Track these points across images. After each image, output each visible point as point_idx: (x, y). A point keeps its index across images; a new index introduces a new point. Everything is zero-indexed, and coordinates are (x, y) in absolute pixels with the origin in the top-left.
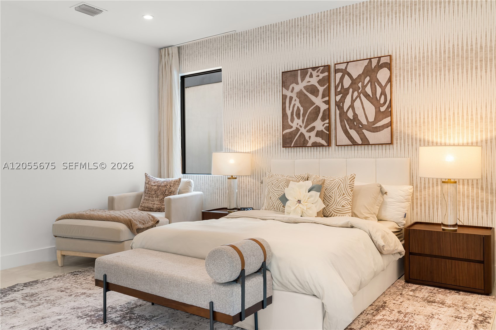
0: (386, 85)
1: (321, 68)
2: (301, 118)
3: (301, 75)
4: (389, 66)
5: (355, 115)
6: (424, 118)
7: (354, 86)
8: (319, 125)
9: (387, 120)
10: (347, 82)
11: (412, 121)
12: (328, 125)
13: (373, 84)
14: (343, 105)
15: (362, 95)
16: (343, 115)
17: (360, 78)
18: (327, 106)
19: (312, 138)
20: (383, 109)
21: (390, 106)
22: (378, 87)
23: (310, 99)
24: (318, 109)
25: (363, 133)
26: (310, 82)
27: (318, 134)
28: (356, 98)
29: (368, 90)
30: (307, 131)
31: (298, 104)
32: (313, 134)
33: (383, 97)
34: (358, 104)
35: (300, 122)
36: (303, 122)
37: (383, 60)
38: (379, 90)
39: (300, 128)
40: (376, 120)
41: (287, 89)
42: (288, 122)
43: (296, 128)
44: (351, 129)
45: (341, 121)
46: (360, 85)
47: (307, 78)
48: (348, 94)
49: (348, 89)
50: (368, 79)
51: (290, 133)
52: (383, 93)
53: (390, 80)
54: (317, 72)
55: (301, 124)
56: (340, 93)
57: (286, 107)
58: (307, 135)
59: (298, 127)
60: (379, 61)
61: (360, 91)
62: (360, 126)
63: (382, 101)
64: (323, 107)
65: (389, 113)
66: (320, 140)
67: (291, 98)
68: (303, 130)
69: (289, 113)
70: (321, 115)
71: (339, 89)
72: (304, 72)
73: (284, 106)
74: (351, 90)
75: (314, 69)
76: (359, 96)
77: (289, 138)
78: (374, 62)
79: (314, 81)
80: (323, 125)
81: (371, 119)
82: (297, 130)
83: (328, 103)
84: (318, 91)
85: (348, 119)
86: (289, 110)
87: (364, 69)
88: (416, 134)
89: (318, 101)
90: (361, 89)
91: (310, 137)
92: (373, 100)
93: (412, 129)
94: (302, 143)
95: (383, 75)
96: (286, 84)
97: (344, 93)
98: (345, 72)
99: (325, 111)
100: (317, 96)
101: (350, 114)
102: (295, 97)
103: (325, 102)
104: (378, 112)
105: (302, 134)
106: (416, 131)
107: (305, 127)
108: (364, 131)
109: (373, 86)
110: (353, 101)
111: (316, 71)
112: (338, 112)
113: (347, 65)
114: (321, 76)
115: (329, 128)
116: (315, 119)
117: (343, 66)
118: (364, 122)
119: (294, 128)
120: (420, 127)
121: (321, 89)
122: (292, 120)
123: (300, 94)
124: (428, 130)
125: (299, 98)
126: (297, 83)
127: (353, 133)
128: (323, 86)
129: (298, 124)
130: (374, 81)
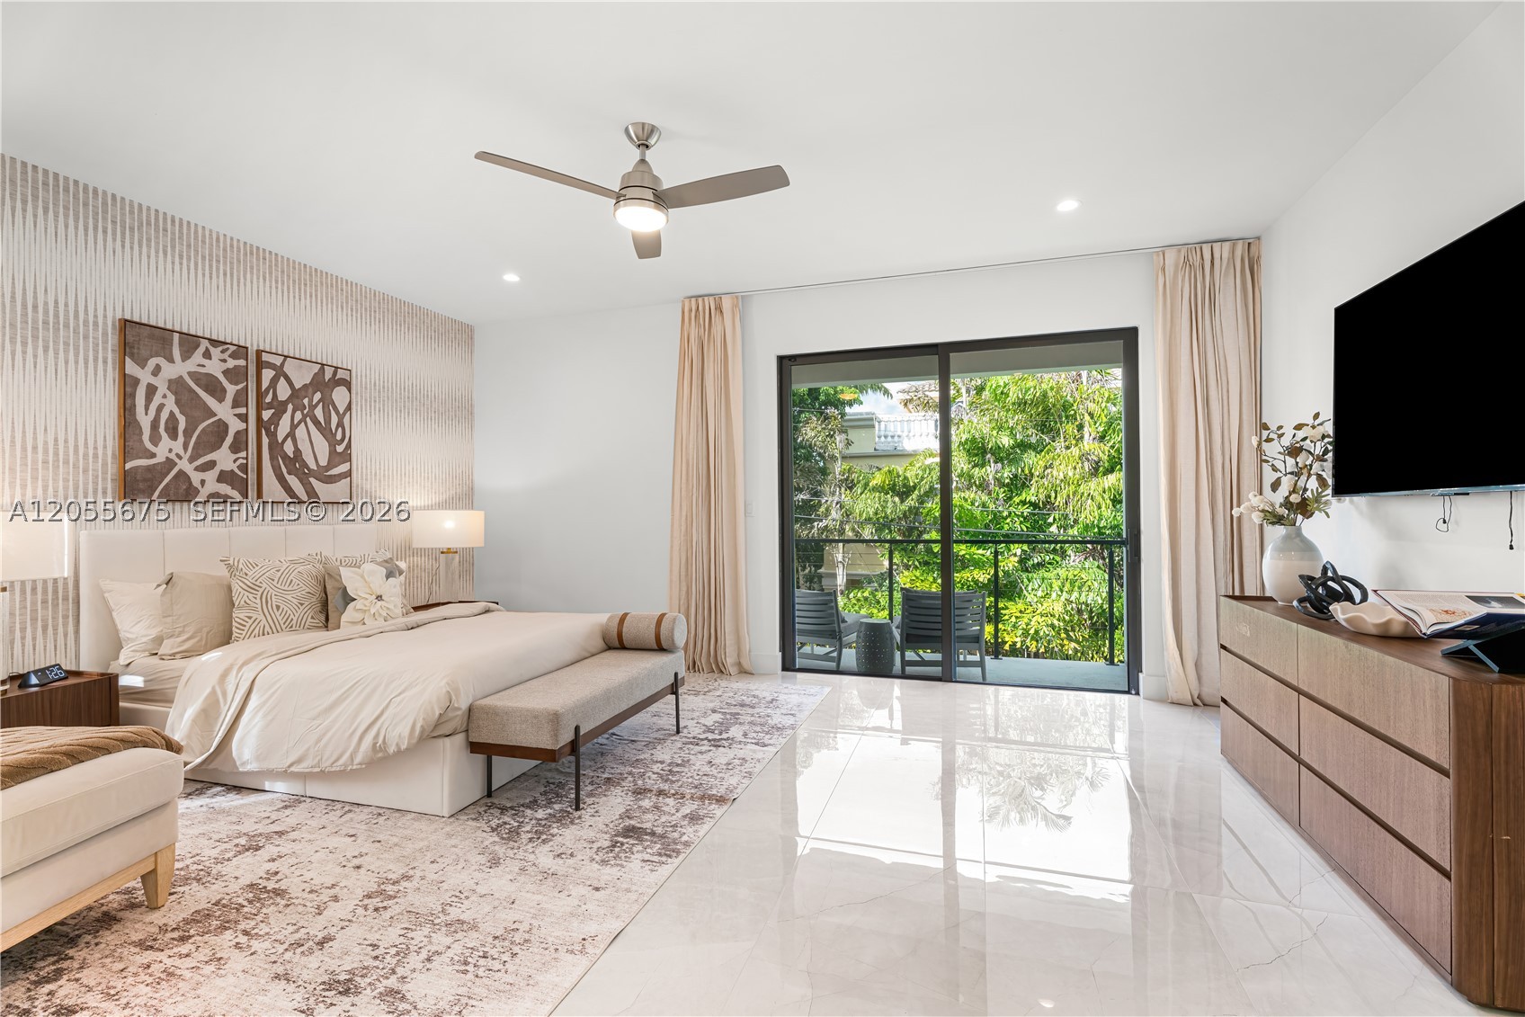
0: (344, 413)
1: (233, 348)
2: (181, 438)
3: (180, 345)
4: (347, 384)
5: (297, 451)
6: (384, 470)
7: (296, 401)
8: (224, 458)
9: (343, 468)
10: (283, 392)
11: (371, 472)
12: (245, 461)
13: (326, 405)
14: (276, 429)
15: (308, 419)
16: (276, 447)
17: (307, 391)
18: (243, 426)
19: (210, 483)
20: (340, 449)
21: (349, 446)
22: (333, 412)
23: (205, 403)
24: (222, 428)
25: (310, 483)
26: (204, 366)
27: (224, 477)
28: (299, 423)
29: (319, 412)
30: (197, 469)
31: (171, 405)
32: (211, 476)
33: (340, 429)
34: (301, 432)
35: (178, 446)
36: (185, 447)
37: (341, 374)
38: (334, 419)
39: (177, 460)
40: (330, 465)
41: (142, 363)
42: (141, 441)
43: (167, 458)
44: (289, 474)
45: (273, 458)
46: (306, 401)
47: (198, 356)
48: (285, 411)
49: (285, 404)
50: (318, 396)
51: (149, 469)
52: (340, 424)
53: (349, 408)
54: (223, 352)
55: (181, 452)
56: (270, 406)
57: (135, 406)
58: (195, 478)
59: (172, 456)
60: (335, 373)
61: (305, 412)
62: (306, 471)
63: (339, 437)
64: (235, 426)
65: (346, 457)
66: (225, 489)
67: (151, 390)
68: (184, 465)
69: (145, 421)
70: (229, 440)
71: (269, 399)
72: (190, 342)
73: (129, 402)
74: (290, 407)
75: (215, 343)
76: (303, 420)
77: (145, 480)
78: (328, 373)
79: (215, 367)
80: (235, 461)
81: (323, 462)
82: (170, 464)
83: (244, 418)
84: (224, 391)
85: (285, 457)
86: (146, 414)
87: (312, 379)
88: (376, 491)
89: (224, 411)
90: (307, 409)
91: (203, 482)
92: (325, 431)
93: (371, 484)
94: (183, 493)
95: (340, 395)
96: (136, 351)
97: (280, 408)
98: (280, 372)
99: (238, 433)
100: (221, 400)
101: (289, 448)
102: (162, 388)
103: (239, 416)
104: (333, 452)
105: (181, 474)
106: (375, 487)
107: (191, 460)
108: (312, 480)
109: (326, 410)
110: (294, 427)
111: (220, 349)
112: (265, 440)
113: (284, 361)
114: (231, 363)
115: (244, 468)
116: (216, 446)
117: (278, 361)
118: (313, 466)
119: (160, 459)
120: (380, 481)
121: (231, 390)
122: (155, 439)
123: (177, 386)
124: (389, 486)
125: (175, 393)
126: (171, 360)
127: (293, 481)
128: (236, 384)
129: (170, 451)
130: (327, 403)
